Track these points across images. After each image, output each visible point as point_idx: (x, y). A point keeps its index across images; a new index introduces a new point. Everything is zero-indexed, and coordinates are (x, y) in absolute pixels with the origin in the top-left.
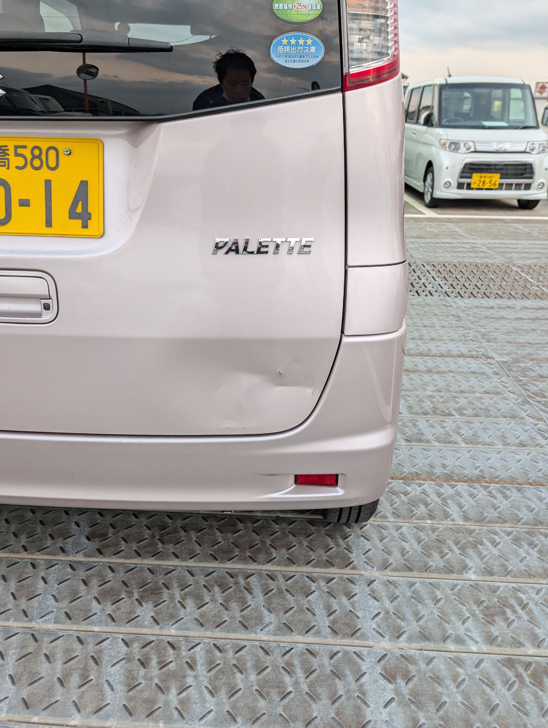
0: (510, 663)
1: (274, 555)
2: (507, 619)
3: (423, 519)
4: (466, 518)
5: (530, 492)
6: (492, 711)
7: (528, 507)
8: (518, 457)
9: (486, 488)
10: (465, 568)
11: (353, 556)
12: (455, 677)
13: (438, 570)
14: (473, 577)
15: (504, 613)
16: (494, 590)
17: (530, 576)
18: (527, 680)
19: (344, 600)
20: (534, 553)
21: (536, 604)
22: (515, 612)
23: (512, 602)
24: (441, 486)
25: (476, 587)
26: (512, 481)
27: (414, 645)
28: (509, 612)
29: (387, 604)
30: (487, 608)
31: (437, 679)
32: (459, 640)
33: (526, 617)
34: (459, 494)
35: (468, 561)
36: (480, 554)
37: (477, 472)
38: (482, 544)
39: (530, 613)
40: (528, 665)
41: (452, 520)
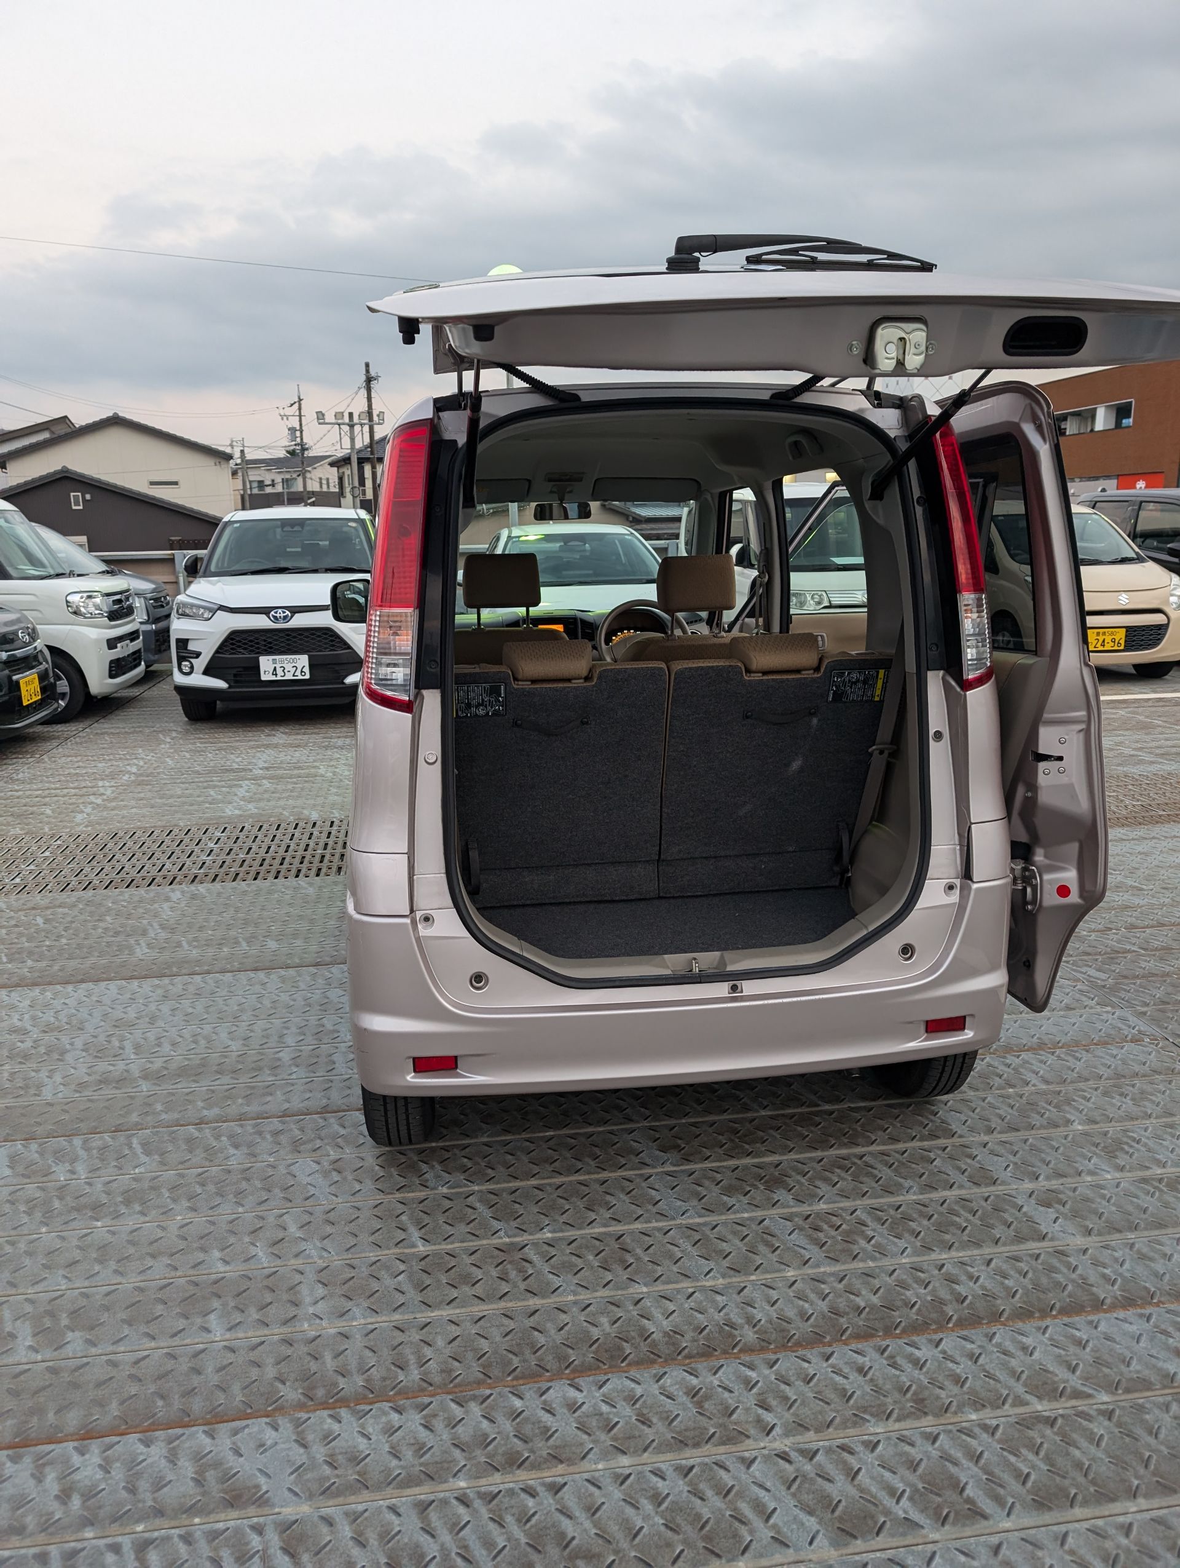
0: (1144, 1180)
1: (874, 1138)
2: (1127, 1153)
3: (1004, 1088)
4: (1047, 1082)
5: (1100, 1051)
6: (1145, 1212)
7: (1104, 1065)
8: (1073, 1021)
9: (1053, 1053)
10: (1068, 1122)
11: (953, 1127)
12: (1103, 1197)
13: (1042, 1127)
14: (1080, 1127)
15: (1122, 1149)
16: (1106, 1134)
17: (1132, 1119)
18: (1165, 1189)
19: (969, 1161)
20: (1128, 1100)
21: (1148, 1138)
22: (1131, 1147)
23: (1125, 1139)
24: (1005, 1057)
25: (1086, 1134)
26: (1077, 1043)
27: (1054, 1182)
28: (1126, 1147)
29: (1011, 1157)
30: (1105, 1147)
31: (1087, 1200)
32: (1091, 1173)
33: (1143, 1149)
34: (1028, 1062)
35: (1068, 1116)
36: (1077, 1109)
37: (1035, 1039)
38: (1074, 1100)
39: (1145, 1145)
40: (1160, 1180)
41: (1034, 1085)
